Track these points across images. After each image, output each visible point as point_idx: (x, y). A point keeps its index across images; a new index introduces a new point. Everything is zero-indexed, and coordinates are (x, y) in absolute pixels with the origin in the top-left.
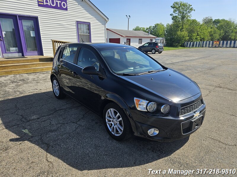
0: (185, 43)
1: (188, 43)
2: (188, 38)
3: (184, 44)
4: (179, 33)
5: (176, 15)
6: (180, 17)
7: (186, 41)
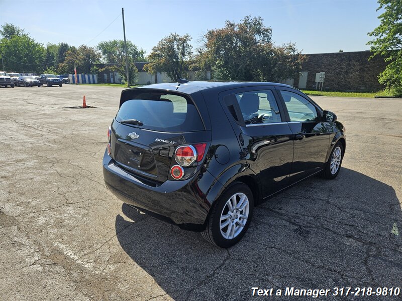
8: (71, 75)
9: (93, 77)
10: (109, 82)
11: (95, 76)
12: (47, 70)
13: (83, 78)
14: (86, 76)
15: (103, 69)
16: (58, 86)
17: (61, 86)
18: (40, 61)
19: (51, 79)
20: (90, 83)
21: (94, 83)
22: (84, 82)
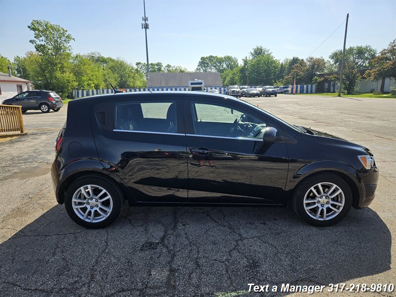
0: (72, 91)
1: (78, 93)
2: (76, 84)
3: (72, 93)
4: (58, 74)
5: (43, 43)
6: (50, 47)
7: (74, 89)
8: (290, 86)
9: (312, 87)
10: (329, 91)
11: (314, 86)
12: (276, 82)
13: (302, 88)
14: (305, 86)
15: (322, 79)
16: (274, 96)
17: (276, 96)
18: (274, 75)
19: (271, 90)
20: (307, 93)
21: (311, 93)
22: (302, 92)
